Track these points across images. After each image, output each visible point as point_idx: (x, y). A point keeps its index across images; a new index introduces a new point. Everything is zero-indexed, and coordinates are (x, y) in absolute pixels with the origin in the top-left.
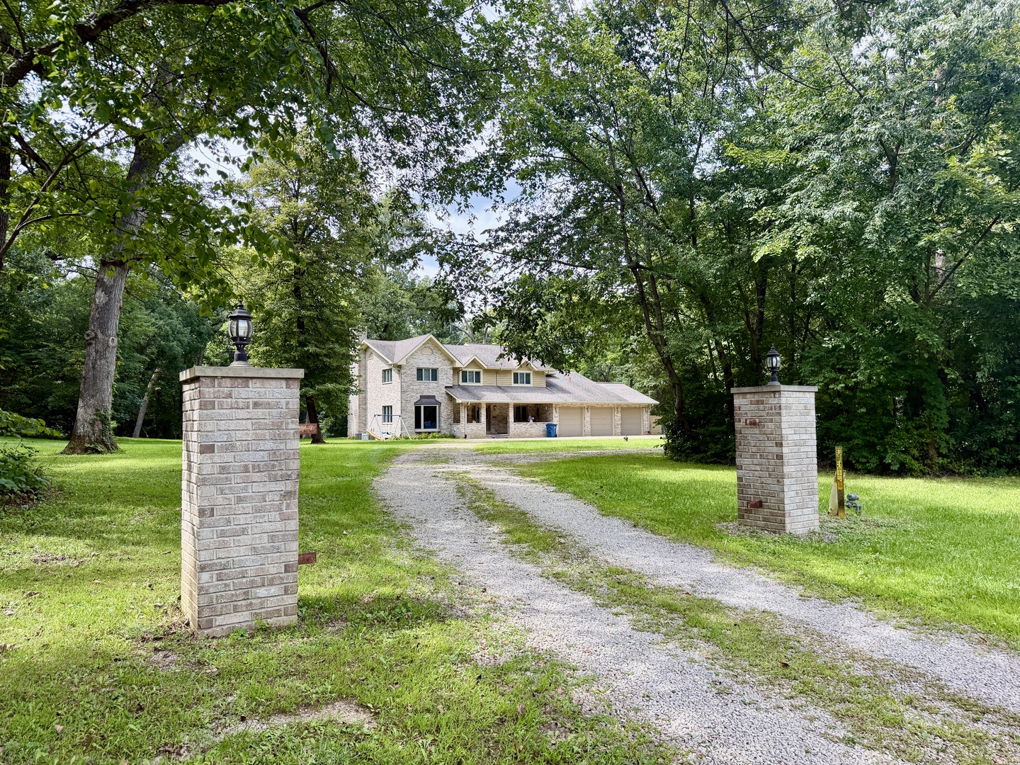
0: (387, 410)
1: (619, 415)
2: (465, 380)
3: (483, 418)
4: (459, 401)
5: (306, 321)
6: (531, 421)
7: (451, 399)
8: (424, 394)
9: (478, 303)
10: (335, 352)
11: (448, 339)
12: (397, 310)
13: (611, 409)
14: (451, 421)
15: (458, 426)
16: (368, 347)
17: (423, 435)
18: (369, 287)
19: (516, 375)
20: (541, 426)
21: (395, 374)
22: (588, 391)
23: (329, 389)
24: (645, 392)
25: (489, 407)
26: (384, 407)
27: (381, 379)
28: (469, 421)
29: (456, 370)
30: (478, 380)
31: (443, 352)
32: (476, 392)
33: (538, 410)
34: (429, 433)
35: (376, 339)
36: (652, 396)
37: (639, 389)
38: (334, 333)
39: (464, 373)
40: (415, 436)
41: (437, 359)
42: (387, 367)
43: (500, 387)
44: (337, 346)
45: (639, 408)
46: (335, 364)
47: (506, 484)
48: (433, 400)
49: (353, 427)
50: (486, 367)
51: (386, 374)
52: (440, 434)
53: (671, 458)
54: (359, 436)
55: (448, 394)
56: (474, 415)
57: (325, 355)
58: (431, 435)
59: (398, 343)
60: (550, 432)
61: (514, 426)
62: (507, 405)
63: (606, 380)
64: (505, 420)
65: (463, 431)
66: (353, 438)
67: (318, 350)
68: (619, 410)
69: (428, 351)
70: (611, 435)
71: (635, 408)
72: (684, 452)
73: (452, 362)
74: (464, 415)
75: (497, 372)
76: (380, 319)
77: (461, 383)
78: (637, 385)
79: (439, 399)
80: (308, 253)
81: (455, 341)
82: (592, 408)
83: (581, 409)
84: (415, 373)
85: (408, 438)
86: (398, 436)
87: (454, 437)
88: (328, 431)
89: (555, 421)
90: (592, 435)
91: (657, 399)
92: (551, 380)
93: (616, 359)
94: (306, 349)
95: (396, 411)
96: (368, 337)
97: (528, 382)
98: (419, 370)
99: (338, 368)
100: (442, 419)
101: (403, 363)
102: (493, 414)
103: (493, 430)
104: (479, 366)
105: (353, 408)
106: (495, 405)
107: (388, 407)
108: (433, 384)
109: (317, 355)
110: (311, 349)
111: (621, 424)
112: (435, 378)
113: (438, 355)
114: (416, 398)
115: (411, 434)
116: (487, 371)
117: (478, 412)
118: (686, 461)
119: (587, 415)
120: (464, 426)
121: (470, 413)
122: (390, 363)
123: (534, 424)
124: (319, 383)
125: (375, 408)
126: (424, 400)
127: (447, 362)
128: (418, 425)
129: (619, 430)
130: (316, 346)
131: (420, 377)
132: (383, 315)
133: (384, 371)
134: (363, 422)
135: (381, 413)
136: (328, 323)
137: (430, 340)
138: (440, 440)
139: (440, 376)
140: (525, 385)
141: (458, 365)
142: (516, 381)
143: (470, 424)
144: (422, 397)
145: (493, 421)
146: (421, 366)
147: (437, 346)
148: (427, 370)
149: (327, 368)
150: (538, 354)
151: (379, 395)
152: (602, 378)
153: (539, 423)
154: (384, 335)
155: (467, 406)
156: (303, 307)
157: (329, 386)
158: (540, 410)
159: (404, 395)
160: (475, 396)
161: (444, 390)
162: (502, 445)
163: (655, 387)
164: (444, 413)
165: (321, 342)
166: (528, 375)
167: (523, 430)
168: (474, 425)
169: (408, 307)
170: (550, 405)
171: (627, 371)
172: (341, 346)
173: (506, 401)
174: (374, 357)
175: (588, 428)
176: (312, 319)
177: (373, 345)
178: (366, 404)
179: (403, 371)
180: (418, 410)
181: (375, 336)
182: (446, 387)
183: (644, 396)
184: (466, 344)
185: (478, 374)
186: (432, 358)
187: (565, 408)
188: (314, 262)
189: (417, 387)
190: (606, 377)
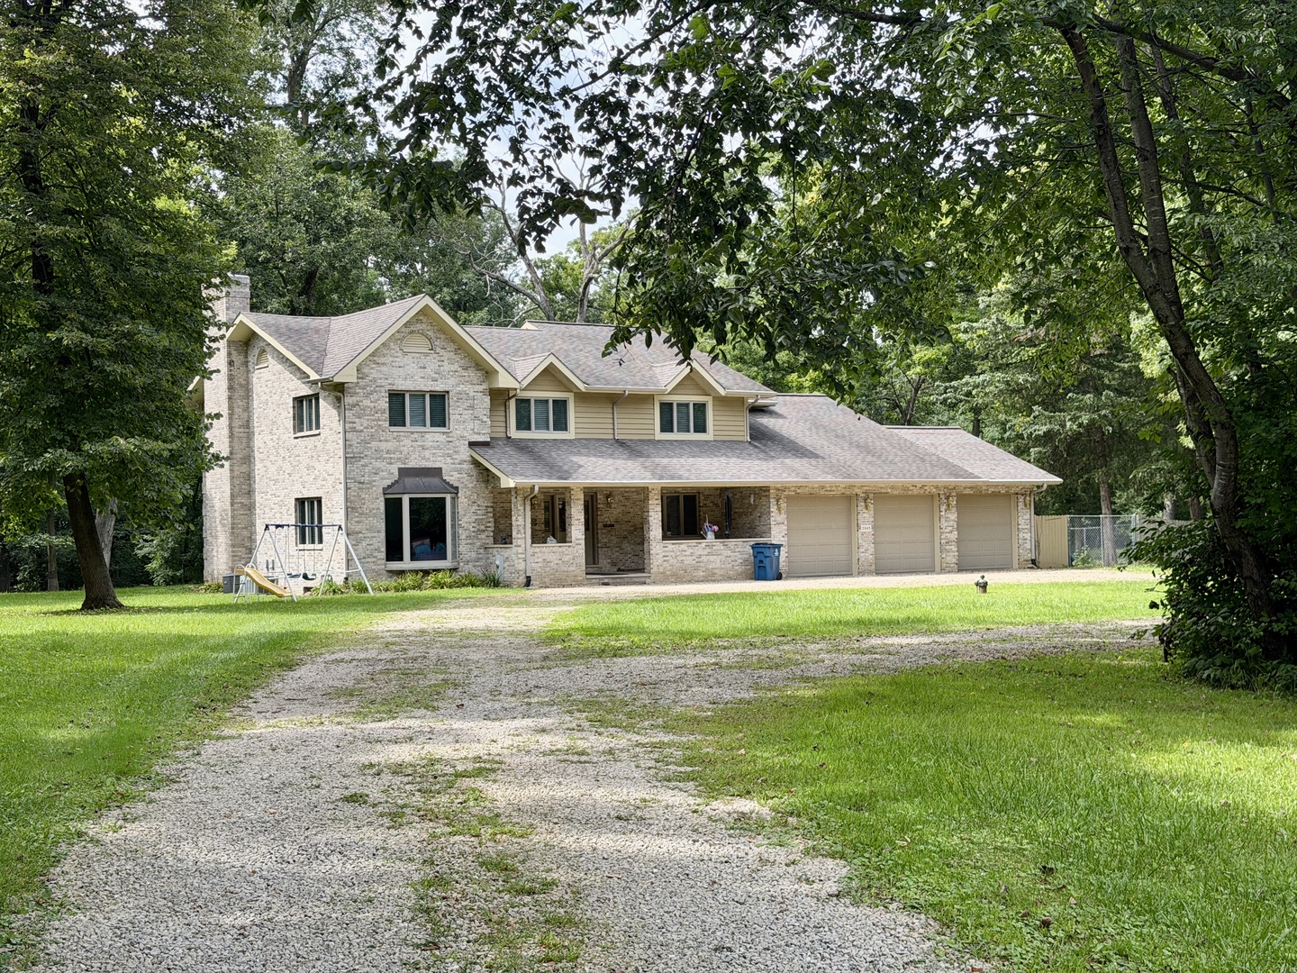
0: (309, 510)
1: (953, 516)
2: (523, 424)
3: (577, 530)
4: (508, 482)
5: (55, 255)
6: (710, 536)
7: (486, 476)
8: (411, 465)
9: (535, 142)
10: (138, 346)
11: (483, 314)
12: (337, 232)
13: (928, 500)
14: (487, 538)
15: (507, 553)
16: (253, 335)
17: (409, 580)
18: (237, 155)
19: (666, 408)
20: (739, 550)
21: (327, 409)
22: (866, 449)
23: (121, 453)
24: (1021, 452)
25: (593, 499)
26: (300, 502)
27: (290, 424)
28: (538, 538)
29: (499, 397)
30: (561, 424)
31: (461, 347)
32: (556, 456)
33: (728, 503)
34: (426, 573)
35: (278, 312)
36: (1041, 463)
37: (1002, 442)
38: (137, 290)
39: (523, 404)
40: (385, 582)
41: (447, 367)
42: (305, 391)
43: (621, 443)
44: (143, 327)
45: (1008, 495)
46: (139, 381)
47: (634, 843)
48: (435, 481)
49: (218, 560)
50: (582, 387)
51: (305, 411)
52: (456, 576)
53: (1191, 673)
54: (231, 584)
55: (476, 463)
56: (551, 522)
57: (113, 356)
58: (431, 578)
59: (338, 322)
60: (763, 566)
61: (661, 550)
62: (643, 491)
63: (908, 420)
64: (637, 532)
65: (521, 566)
66: (218, 589)
67: (88, 339)
68: (953, 502)
69: (420, 344)
70: (929, 570)
71: (996, 495)
72: (1239, 654)
73: (488, 373)
74: (522, 521)
75: (613, 400)
76: (289, 256)
77: (514, 433)
78: (992, 431)
79: (451, 477)
80: (51, 52)
81: (503, 316)
82: (879, 498)
83: (848, 500)
84: (384, 404)
85: (364, 589)
86: (339, 581)
87: (494, 583)
88: (168, 562)
89: (777, 533)
90: (880, 571)
91: (1052, 470)
92: (765, 421)
93: (937, 361)
94: (52, 336)
95: (334, 513)
96: (254, 308)
97: (701, 427)
98: (396, 398)
99: (150, 392)
100: (463, 534)
101: (348, 376)
102: (605, 516)
103: (604, 562)
104: (564, 384)
105: (218, 505)
106: (610, 492)
107: (311, 500)
108: (434, 435)
109: (87, 354)
110: (69, 336)
111: (959, 541)
112: (439, 419)
113: (446, 355)
114: (389, 474)
115: (374, 575)
116: (586, 398)
117: (563, 511)
118: (1248, 686)
119: (866, 520)
120: (523, 552)
121: (541, 516)
122: (314, 376)
123: (719, 545)
124: (92, 437)
125: (275, 505)
126: (409, 481)
127: (473, 375)
128: (394, 551)
129: (951, 558)
130: (85, 330)
131: (397, 418)
132: (296, 243)
133: (299, 401)
134: (244, 546)
135: (290, 517)
136: (118, 260)
137: (425, 311)
138: (456, 592)
139: (455, 412)
140: (693, 436)
141: (504, 381)
142: (667, 426)
143: (539, 548)
144: (404, 472)
145: (603, 538)
146: (401, 385)
147: (443, 329)
148: (418, 396)
149: (118, 391)
150: (751, 318)
151: (287, 467)
152: (895, 414)
153: (732, 542)
154: (301, 301)
155: (531, 497)
156: (42, 216)
157: (122, 443)
158: (735, 505)
159: (356, 468)
160: (552, 469)
161: (465, 453)
162: (626, 617)
163: (1049, 436)
164: (466, 516)
165: (98, 315)
166: (700, 409)
167: (689, 561)
168: (551, 549)
169: (366, 222)
170: (761, 492)
171: (969, 394)
172: (159, 326)
173: (637, 481)
174: (271, 361)
175: (866, 552)
176: (74, 251)
177: (266, 327)
178: (250, 493)
179: (348, 400)
180: (393, 508)
181: (275, 303)
182: (472, 444)
183: (1020, 464)
184: (527, 325)
185: (560, 406)
186: (432, 363)
187: (805, 499)
188: (72, 79)
189: (390, 446)
190: (905, 413)
